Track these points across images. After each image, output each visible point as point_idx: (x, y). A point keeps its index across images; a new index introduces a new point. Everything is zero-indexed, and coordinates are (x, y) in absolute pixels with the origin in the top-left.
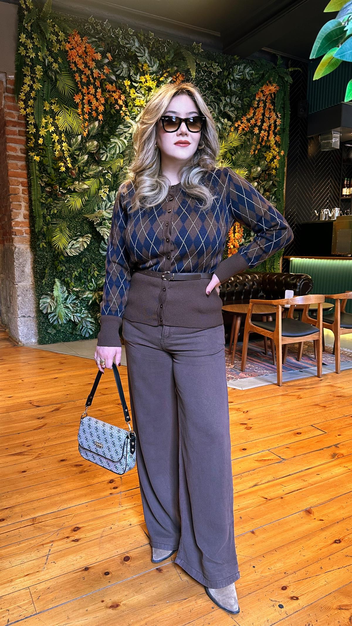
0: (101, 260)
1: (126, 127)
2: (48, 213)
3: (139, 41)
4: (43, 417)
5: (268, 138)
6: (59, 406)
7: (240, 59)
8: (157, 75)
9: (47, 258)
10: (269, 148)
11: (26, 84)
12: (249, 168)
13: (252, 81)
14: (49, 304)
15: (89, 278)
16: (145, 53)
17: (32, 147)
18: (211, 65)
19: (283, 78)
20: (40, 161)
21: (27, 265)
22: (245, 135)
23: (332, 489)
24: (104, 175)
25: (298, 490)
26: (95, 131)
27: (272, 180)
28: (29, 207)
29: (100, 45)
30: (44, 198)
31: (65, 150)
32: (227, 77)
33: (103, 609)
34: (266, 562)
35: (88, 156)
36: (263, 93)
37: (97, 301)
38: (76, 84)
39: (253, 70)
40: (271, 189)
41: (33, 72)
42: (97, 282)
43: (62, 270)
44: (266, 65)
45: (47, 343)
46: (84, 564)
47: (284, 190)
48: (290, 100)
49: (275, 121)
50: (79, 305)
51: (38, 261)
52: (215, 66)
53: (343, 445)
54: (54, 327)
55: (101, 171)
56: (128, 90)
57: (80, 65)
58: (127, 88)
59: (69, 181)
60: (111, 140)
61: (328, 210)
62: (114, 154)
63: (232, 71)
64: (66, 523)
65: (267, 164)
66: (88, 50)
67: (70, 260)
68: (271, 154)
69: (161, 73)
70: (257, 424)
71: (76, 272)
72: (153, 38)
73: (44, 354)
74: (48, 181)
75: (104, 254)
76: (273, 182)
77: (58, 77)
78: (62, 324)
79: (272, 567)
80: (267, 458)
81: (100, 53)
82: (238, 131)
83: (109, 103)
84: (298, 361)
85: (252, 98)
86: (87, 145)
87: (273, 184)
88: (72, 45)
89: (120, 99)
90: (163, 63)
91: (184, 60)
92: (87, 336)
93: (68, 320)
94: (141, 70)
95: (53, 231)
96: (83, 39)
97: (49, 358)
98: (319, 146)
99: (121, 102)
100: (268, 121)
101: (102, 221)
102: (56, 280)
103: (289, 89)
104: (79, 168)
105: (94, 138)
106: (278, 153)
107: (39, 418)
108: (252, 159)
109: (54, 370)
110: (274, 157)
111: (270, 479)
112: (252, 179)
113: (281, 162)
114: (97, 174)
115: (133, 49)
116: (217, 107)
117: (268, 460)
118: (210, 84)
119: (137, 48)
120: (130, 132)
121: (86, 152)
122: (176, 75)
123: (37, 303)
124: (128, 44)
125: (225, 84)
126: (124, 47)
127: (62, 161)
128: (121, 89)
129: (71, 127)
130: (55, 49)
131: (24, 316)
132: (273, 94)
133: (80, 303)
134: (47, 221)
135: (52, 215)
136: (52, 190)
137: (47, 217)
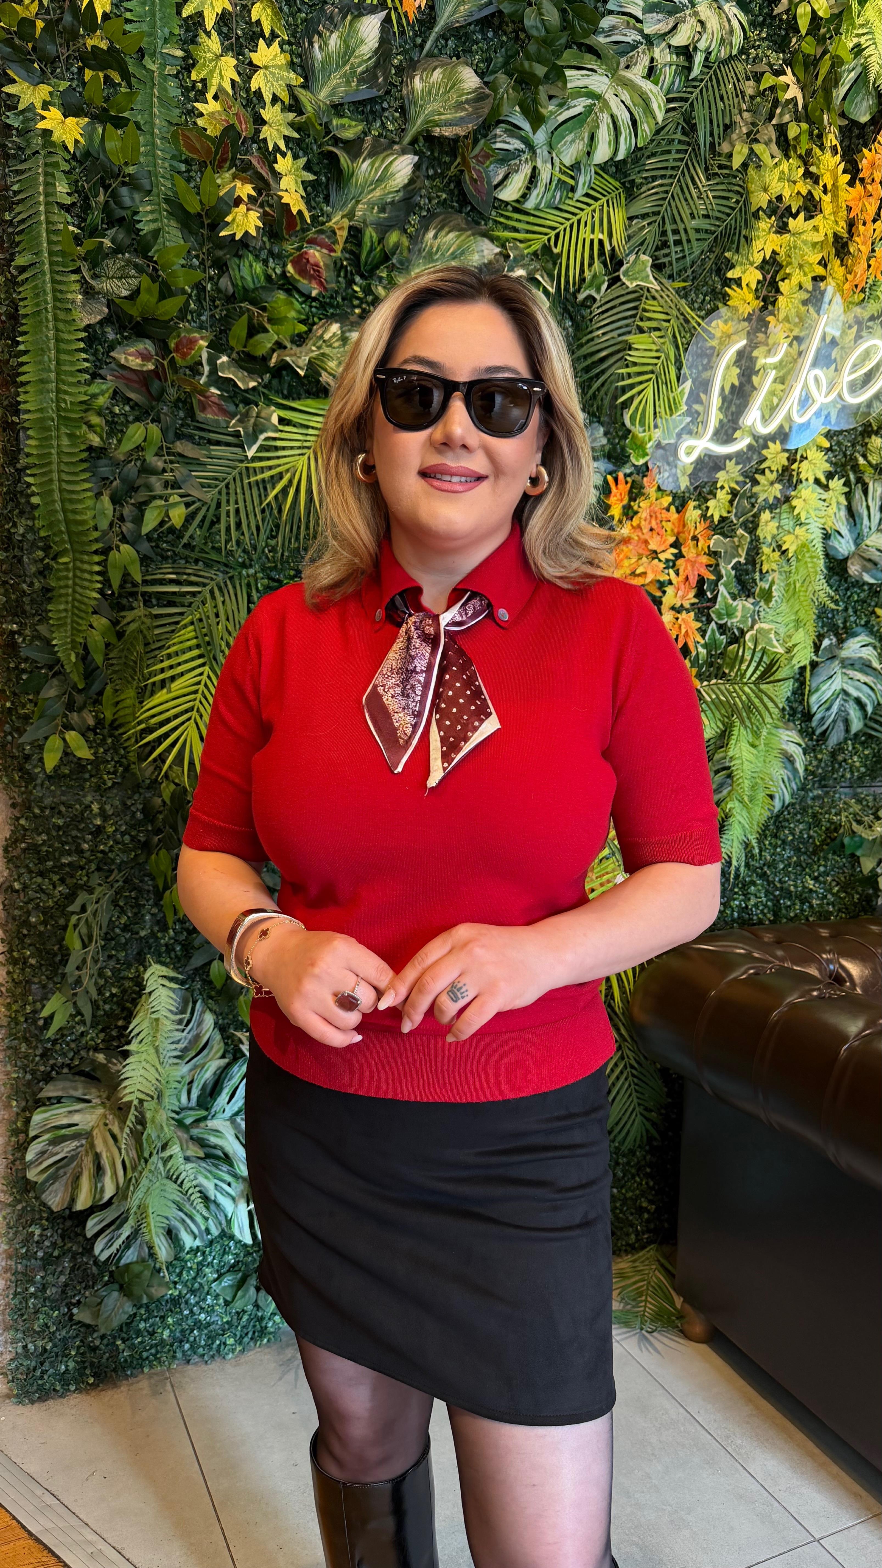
2: (127, 526)
14: (92, 1143)
20: (83, 150)
30: (99, 414)
31: (268, 97)
35: (417, 167)
54: (123, 1284)
60: (568, 73)
62: (576, 167)
74: (134, 295)
86: (418, 84)
95: (151, 649)
104: (355, 234)
105: (461, 42)
121: (402, 130)
123: (13, 1131)
127: (245, 171)
134: (116, 582)
135: (149, 537)
136: (159, 364)
137: (114, 555)
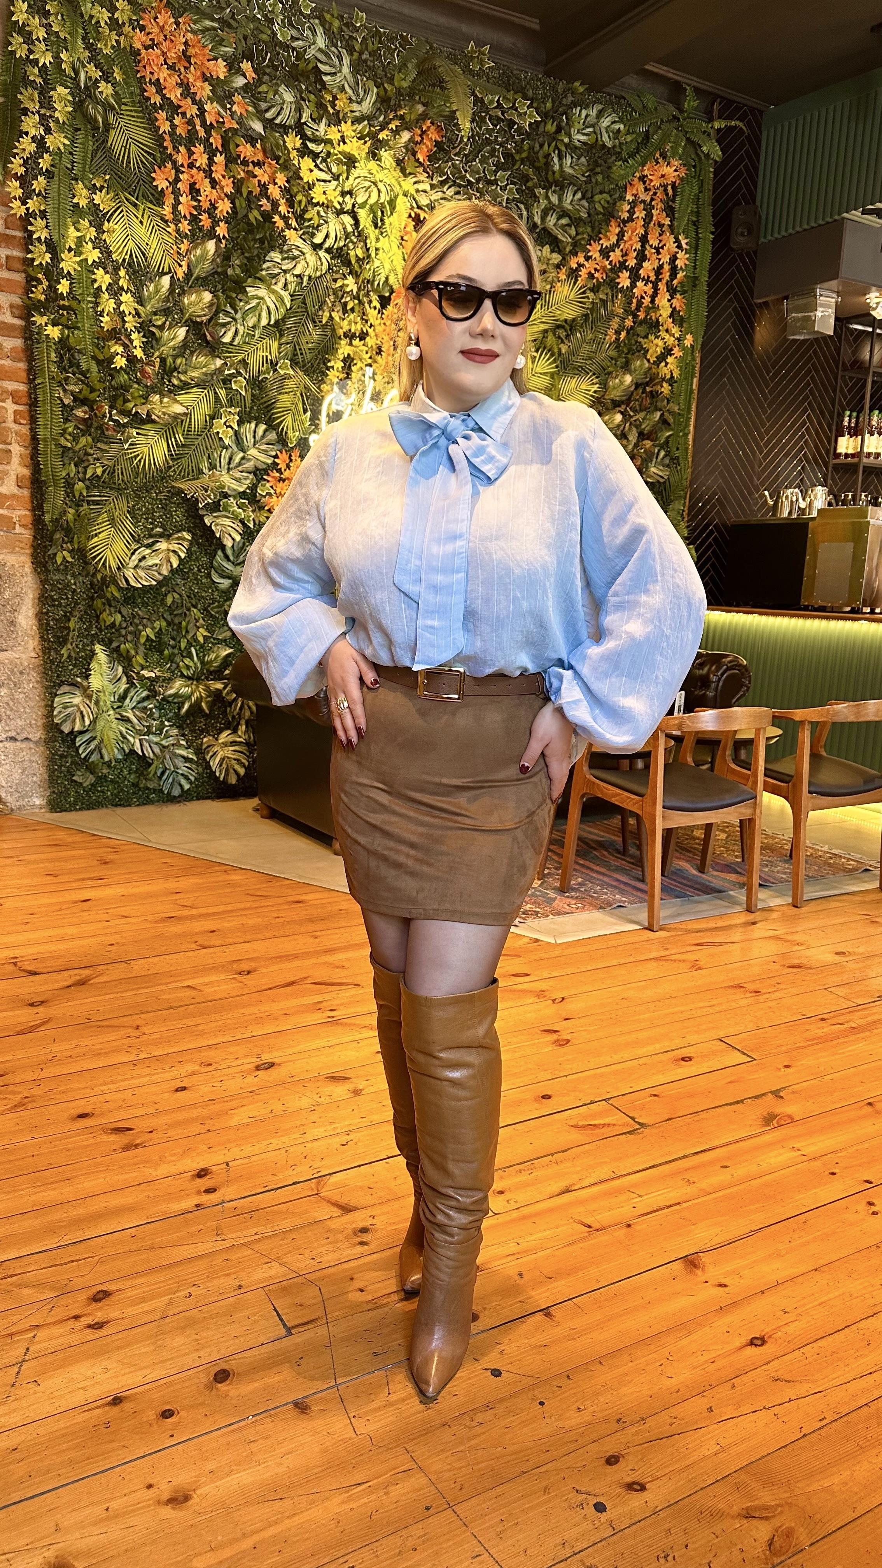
0: (214, 600)
1: (288, 258)
2: (81, 475)
3: (328, 32)
4: (43, 1002)
5: (653, 301)
6: (86, 972)
7: (589, 90)
8: (370, 125)
9: (75, 590)
10: (654, 326)
11: (27, 134)
12: (603, 375)
13: (618, 150)
14: (79, 709)
15: (183, 645)
16: (341, 65)
17: (39, 301)
18: (514, 104)
19: (696, 146)
20: (61, 340)
21: (24, 609)
22: (595, 289)
23: (757, 1206)
24: (226, 381)
25: (670, 1206)
26: (207, 266)
27: (660, 410)
28: (32, 459)
29: (224, 40)
30: (70, 435)
31: (127, 313)
32: (553, 138)
33: (149, 1506)
34: (574, 1391)
35: (188, 331)
36: (644, 183)
37: (203, 704)
38: (160, 139)
39: (621, 120)
40: (656, 432)
41: (46, 102)
42: (204, 656)
43: (113, 625)
44: (656, 109)
45: (71, 808)
46: (110, 1387)
47: (691, 437)
48: (714, 206)
49: (674, 258)
50: (156, 715)
51: (52, 597)
52: (523, 105)
53: (793, 1092)
54: (91, 769)
55: (220, 370)
56: (296, 162)
57: (171, 90)
58: (294, 154)
59: (136, 394)
60: (248, 289)
61: (797, 490)
62: (254, 327)
63: (567, 123)
64: (79, 1280)
65: (650, 369)
66: (191, 51)
67: (134, 598)
68: (660, 343)
69: (381, 119)
70: (584, 1033)
71: (148, 630)
72: (366, 28)
73: (61, 835)
74: (80, 392)
75: (222, 586)
76: (662, 415)
77: (111, 118)
78: (110, 761)
79: (588, 1403)
80: (602, 1122)
81: (225, 61)
82: (576, 280)
83: (245, 195)
84: (703, 872)
85: (617, 195)
86: (186, 301)
87: (664, 421)
88: (151, 36)
89: (275, 184)
90: (389, 93)
91: (443, 88)
92: (176, 792)
93: (127, 751)
94: (331, 111)
95: (91, 521)
96: (180, 20)
97: (74, 849)
98: (782, 325)
99: (274, 192)
100: (655, 256)
101: (219, 501)
102: (98, 648)
103: (712, 175)
104: (163, 360)
105: (203, 282)
106: (679, 339)
107: (32, 1005)
108: (612, 353)
109: (83, 879)
110: (668, 351)
111: (603, 1177)
112: (610, 406)
113: (685, 366)
114: (209, 378)
115: (311, 52)
116: (525, 213)
117: (604, 1125)
118: (507, 155)
119: (320, 50)
120: (297, 271)
121: (181, 318)
122: (421, 128)
123: (46, 706)
124: (297, 39)
125: (548, 156)
126: (287, 47)
127: (118, 341)
128: (277, 158)
129: (144, 255)
130: (106, 45)
131: (13, 739)
132: (669, 187)
133: (160, 708)
134: (77, 496)
135: (89, 479)
136: (90, 415)
137: (76, 486)
